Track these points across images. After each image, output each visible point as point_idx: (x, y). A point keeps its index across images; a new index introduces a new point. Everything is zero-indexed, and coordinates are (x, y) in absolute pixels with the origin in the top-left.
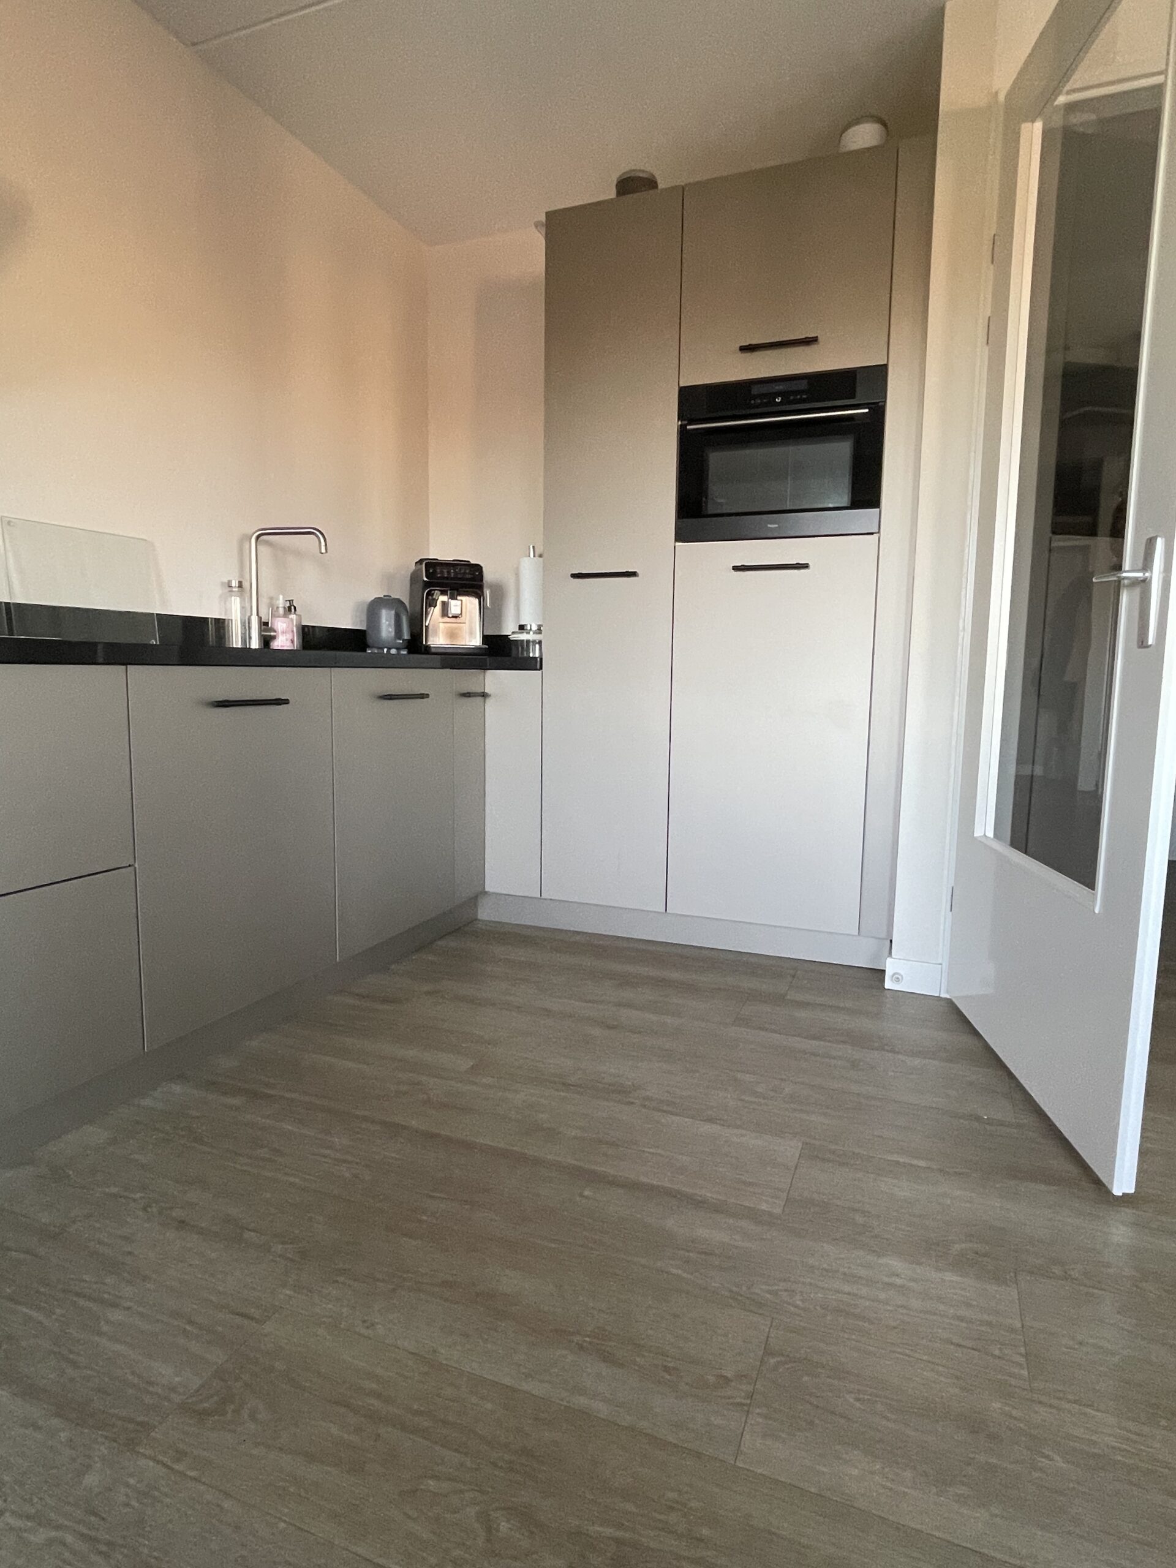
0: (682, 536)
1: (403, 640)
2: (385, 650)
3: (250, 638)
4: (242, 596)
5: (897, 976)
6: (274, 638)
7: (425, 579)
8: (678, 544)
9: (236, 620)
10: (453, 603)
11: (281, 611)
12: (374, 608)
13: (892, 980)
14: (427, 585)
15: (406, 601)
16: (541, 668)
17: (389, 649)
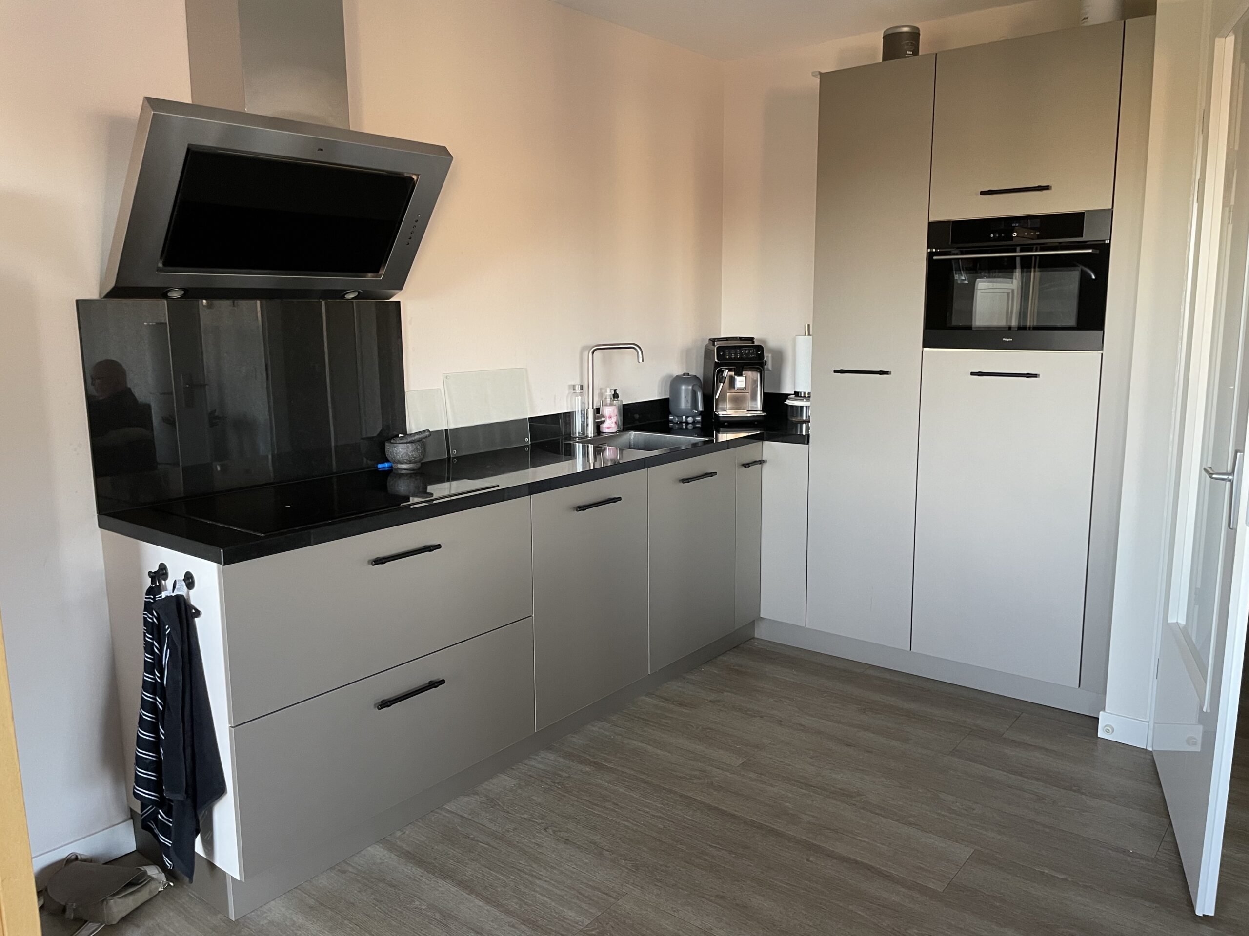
0: (927, 343)
1: (698, 411)
2: (684, 417)
3: (587, 425)
4: (581, 395)
5: (1108, 728)
6: (603, 422)
7: (716, 361)
8: (925, 349)
9: (578, 411)
10: (738, 379)
11: (608, 400)
12: (676, 382)
13: (1103, 730)
14: (717, 365)
15: (702, 379)
16: (808, 442)
17: (686, 417)
